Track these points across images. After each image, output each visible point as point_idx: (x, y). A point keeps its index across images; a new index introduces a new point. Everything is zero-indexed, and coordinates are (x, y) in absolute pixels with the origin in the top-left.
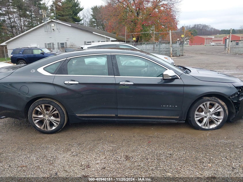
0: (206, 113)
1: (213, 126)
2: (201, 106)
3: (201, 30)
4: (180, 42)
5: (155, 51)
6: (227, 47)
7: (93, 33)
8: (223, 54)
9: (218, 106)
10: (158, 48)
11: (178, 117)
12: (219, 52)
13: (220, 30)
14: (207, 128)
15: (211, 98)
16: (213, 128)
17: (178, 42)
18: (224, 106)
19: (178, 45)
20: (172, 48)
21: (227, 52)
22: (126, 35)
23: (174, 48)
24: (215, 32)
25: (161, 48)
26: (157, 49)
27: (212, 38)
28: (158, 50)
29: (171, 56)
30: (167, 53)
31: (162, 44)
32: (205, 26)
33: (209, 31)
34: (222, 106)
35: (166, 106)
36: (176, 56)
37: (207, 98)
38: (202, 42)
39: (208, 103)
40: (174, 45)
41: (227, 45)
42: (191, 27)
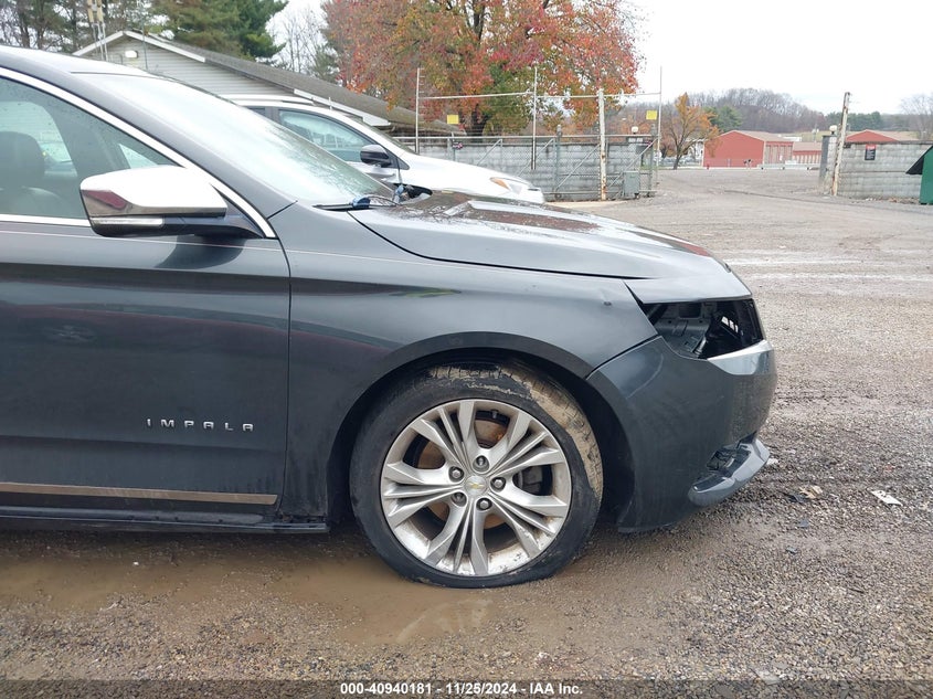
0: (458, 474)
1: (506, 561)
2: (422, 426)
3: (755, 110)
4: (641, 140)
5: (538, 176)
6: (829, 166)
7: (296, 92)
8: (813, 195)
9: (530, 433)
10: (550, 161)
11: (271, 499)
12: (798, 190)
13: (825, 115)
14: (467, 570)
15: (484, 375)
16: (505, 574)
17: (634, 140)
18: (571, 431)
19: (633, 155)
20: (608, 164)
21: (827, 187)
22: (421, 102)
23: (615, 165)
24: (809, 121)
25: (563, 161)
26: (547, 165)
27: (790, 144)
28: (550, 169)
29: (604, 196)
30: (589, 183)
31: (570, 148)
32: (769, 98)
33: (784, 117)
34: (558, 431)
35: (179, 423)
36: (620, 199)
37: (457, 374)
38: (751, 155)
39: (466, 408)
40: (617, 153)
41: (828, 160)
42: (716, 100)
